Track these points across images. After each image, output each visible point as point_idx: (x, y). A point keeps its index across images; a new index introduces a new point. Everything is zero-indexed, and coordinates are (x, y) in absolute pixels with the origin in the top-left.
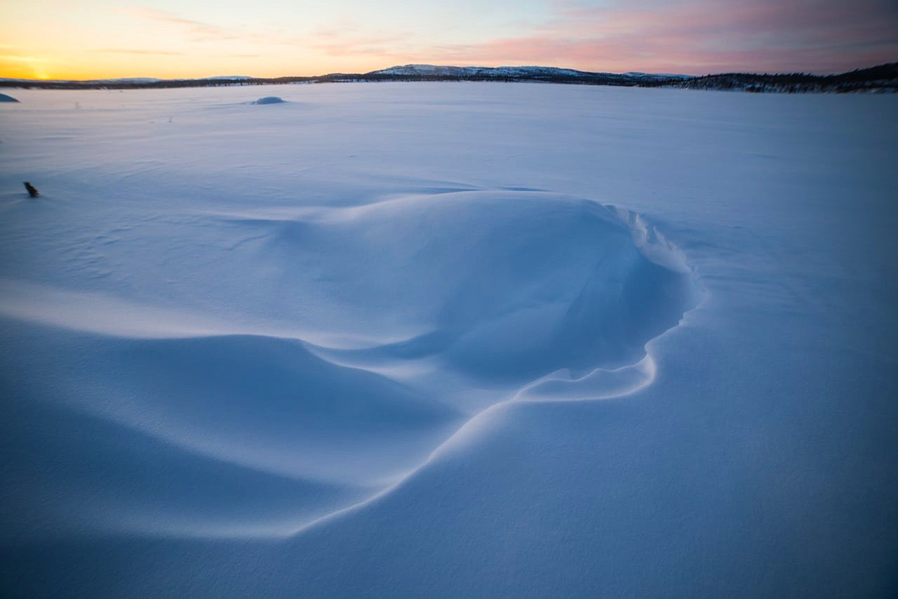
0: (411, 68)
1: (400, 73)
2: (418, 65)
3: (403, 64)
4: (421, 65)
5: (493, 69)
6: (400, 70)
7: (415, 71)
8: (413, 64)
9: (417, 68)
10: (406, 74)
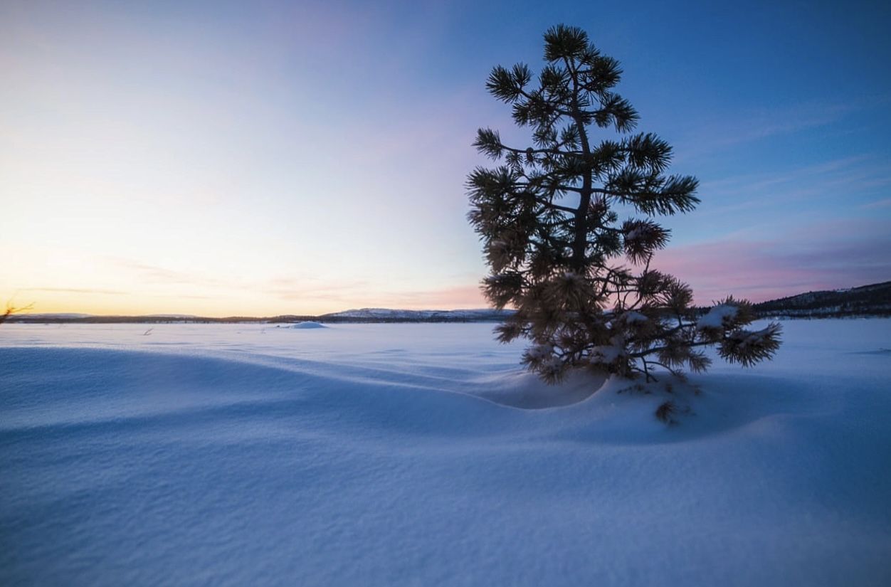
0: (367, 311)
1: (356, 316)
2: (373, 309)
3: (359, 308)
4: (377, 309)
5: (447, 312)
6: (357, 313)
7: (371, 314)
8: (369, 307)
9: (373, 312)
10: (361, 316)
